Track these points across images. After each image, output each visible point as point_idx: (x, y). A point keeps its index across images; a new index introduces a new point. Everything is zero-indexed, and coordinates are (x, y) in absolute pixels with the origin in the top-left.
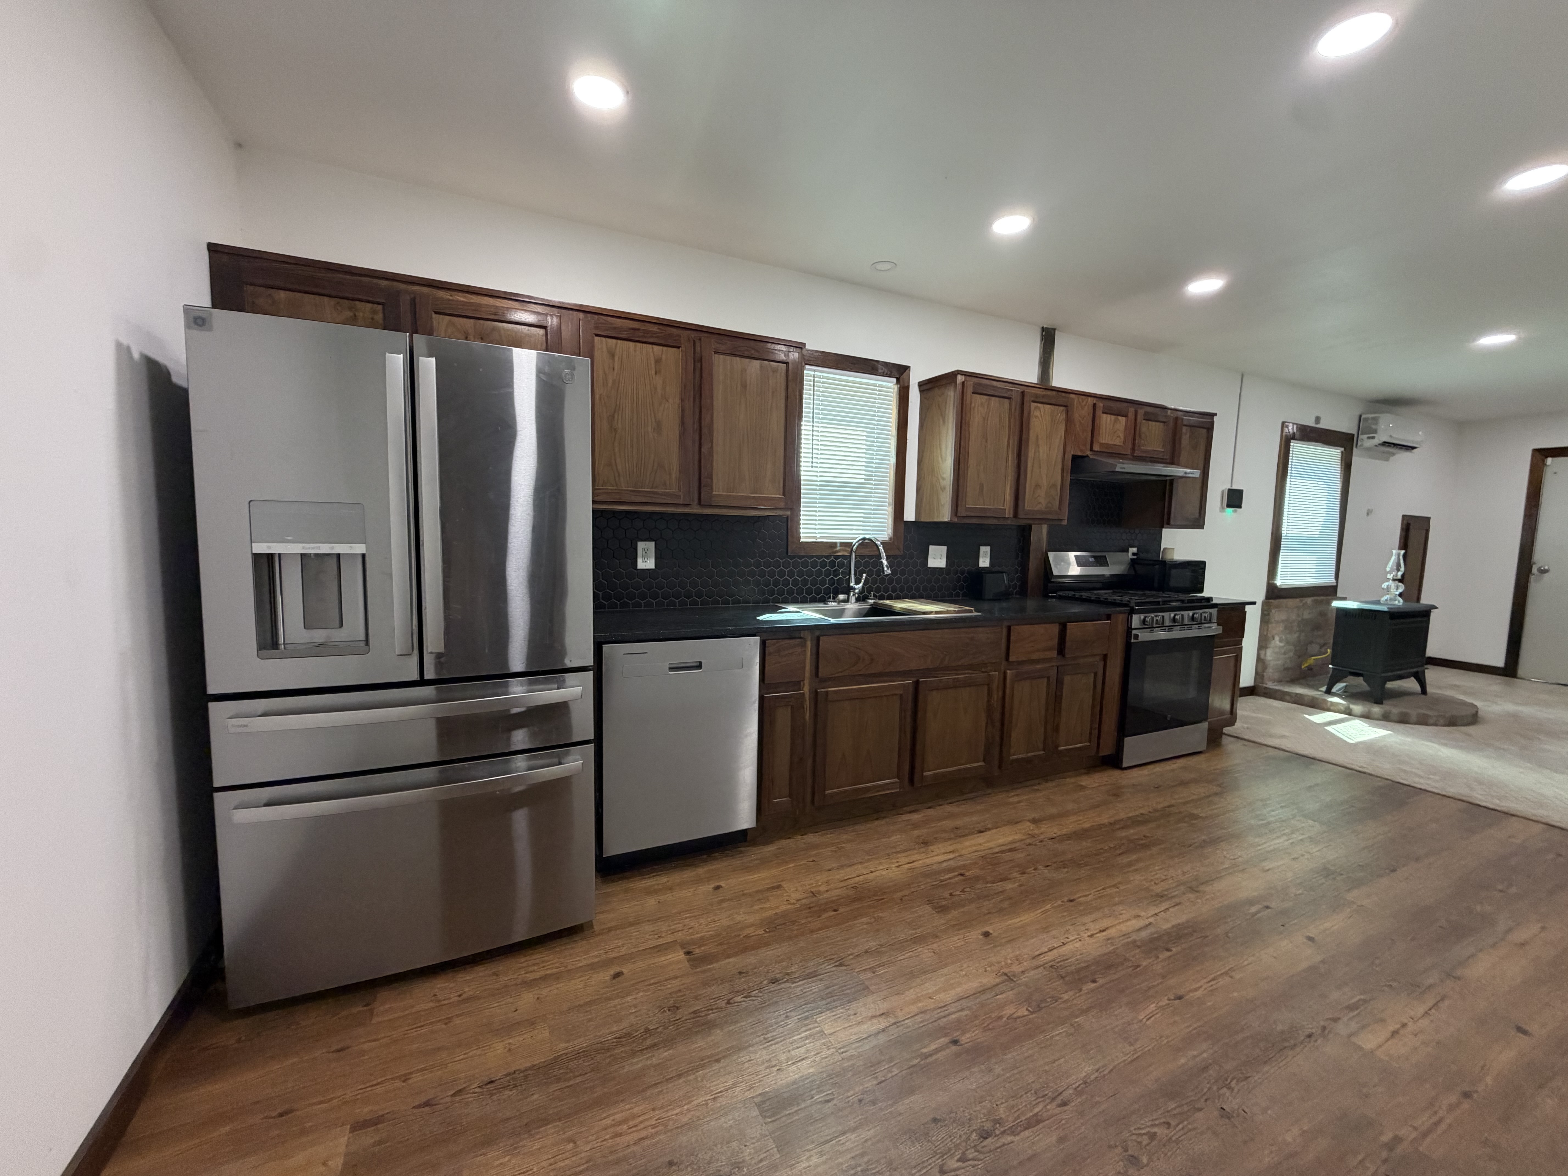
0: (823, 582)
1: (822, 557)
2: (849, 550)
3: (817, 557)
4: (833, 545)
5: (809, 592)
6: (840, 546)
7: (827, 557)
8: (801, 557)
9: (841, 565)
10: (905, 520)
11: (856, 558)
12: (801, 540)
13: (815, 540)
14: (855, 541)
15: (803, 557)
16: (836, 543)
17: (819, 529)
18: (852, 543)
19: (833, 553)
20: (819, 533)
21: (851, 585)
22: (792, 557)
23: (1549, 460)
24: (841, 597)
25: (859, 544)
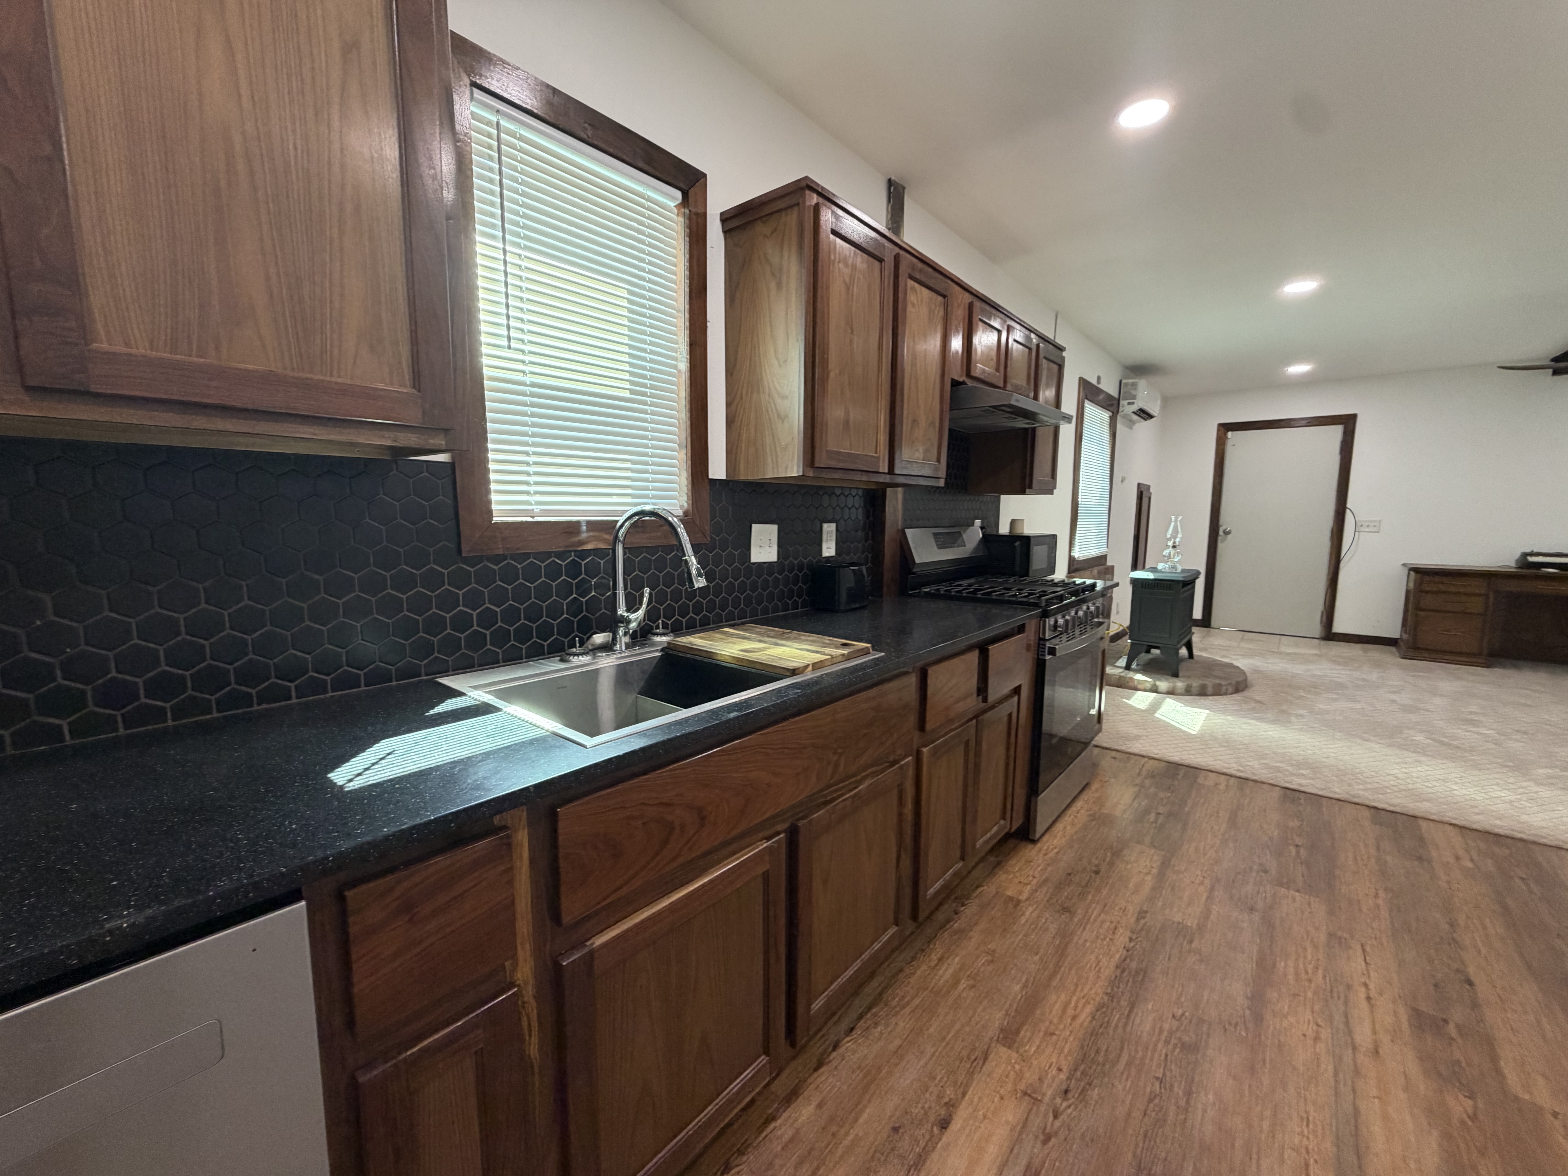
0: (555, 613)
1: (548, 554)
2: (610, 538)
3: (537, 555)
4: (572, 528)
5: (523, 635)
6: (588, 531)
7: (560, 555)
8: (497, 559)
9: (592, 571)
10: (710, 477)
11: (625, 554)
12: (495, 519)
13: (529, 519)
14: (621, 520)
15: (504, 557)
16: (578, 522)
17: (536, 493)
18: (617, 522)
19: (574, 544)
20: (538, 503)
21: (619, 612)
22: (472, 561)
23: (1230, 434)
24: (599, 638)
25: (633, 526)
